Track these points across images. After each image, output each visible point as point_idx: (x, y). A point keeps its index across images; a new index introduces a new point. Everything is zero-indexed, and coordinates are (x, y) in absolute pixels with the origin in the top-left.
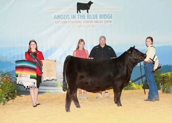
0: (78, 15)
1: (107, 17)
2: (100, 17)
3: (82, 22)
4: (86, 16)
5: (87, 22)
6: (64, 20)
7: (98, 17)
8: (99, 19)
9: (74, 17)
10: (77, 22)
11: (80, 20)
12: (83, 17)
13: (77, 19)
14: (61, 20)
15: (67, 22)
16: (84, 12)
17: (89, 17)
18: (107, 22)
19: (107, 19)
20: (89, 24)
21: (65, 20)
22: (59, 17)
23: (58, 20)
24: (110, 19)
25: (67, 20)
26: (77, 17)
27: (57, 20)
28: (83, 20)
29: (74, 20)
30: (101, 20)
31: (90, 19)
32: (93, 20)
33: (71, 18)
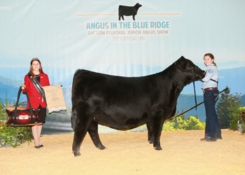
0: (121, 23)
1: (161, 25)
2: (152, 26)
3: (126, 33)
4: (131, 24)
5: (133, 32)
6: (100, 29)
7: (149, 26)
8: (149, 29)
9: (114, 25)
10: (119, 33)
11: (123, 29)
12: (127, 25)
13: (118, 29)
14: (96, 29)
15: (104, 33)
16: (128, 19)
17: (135, 26)
18: (161, 32)
19: (161, 29)
20: (136, 35)
21: (103, 30)
22: (93, 26)
23: (93, 30)
24: (166, 29)
25: (105, 30)
26: (118, 25)
27: (91, 30)
28: (126, 30)
29: (115, 29)
30: (153, 29)
31: (137, 29)
32: (142, 30)
33: (110, 27)
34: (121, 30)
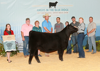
0: (50, 9)
1: (65, 10)
5: (55, 13)
6: (42, 12)
7: (61, 10)
8: (61, 11)
9: (48, 10)
10: (49, 13)
11: (51, 12)
12: (53, 10)
13: (49, 11)
14: (40, 12)
15: (44, 13)
16: (53, 7)
17: (56, 10)
18: (65, 13)
19: (66, 11)
20: (56, 14)
22: (39, 10)
23: (39, 12)
24: (67, 11)
25: (44, 12)
26: (49, 10)
27: (38, 12)
28: (52, 12)
30: (62, 12)
31: (56, 11)
32: (58, 12)
33: (46, 11)
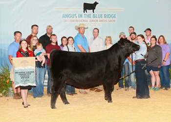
0: (85, 15)
1: (111, 16)
2: (105, 17)
3: (89, 21)
4: (92, 15)
5: (93, 21)
6: (71, 19)
7: (103, 17)
8: (103, 19)
9: (81, 16)
10: (84, 21)
12: (89, 16)
13: (83, 18)
14: (69, 19)
15: (74, 21)
16: (90, 12)
17: (94, 16)
18: (111, 21)
19: (111, 19)
20: (95, 23)
21: (73, 19)
22: (67, 16)
23: (67, 19)
24: (114, 19)
25: (74, 19)
26: (83, 16)
27: (65, 19)
28: (89, 19)
29: (81, 19)
30: (105, 19)
31: (95, 19)
32: (98, 19)
33: (78, 17)
34: (85, 19)
